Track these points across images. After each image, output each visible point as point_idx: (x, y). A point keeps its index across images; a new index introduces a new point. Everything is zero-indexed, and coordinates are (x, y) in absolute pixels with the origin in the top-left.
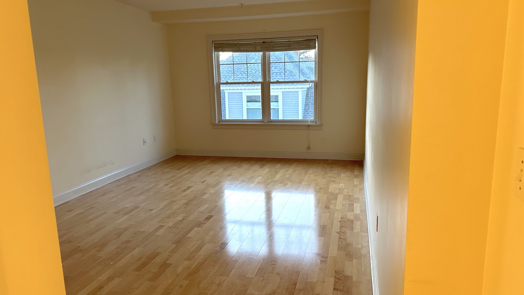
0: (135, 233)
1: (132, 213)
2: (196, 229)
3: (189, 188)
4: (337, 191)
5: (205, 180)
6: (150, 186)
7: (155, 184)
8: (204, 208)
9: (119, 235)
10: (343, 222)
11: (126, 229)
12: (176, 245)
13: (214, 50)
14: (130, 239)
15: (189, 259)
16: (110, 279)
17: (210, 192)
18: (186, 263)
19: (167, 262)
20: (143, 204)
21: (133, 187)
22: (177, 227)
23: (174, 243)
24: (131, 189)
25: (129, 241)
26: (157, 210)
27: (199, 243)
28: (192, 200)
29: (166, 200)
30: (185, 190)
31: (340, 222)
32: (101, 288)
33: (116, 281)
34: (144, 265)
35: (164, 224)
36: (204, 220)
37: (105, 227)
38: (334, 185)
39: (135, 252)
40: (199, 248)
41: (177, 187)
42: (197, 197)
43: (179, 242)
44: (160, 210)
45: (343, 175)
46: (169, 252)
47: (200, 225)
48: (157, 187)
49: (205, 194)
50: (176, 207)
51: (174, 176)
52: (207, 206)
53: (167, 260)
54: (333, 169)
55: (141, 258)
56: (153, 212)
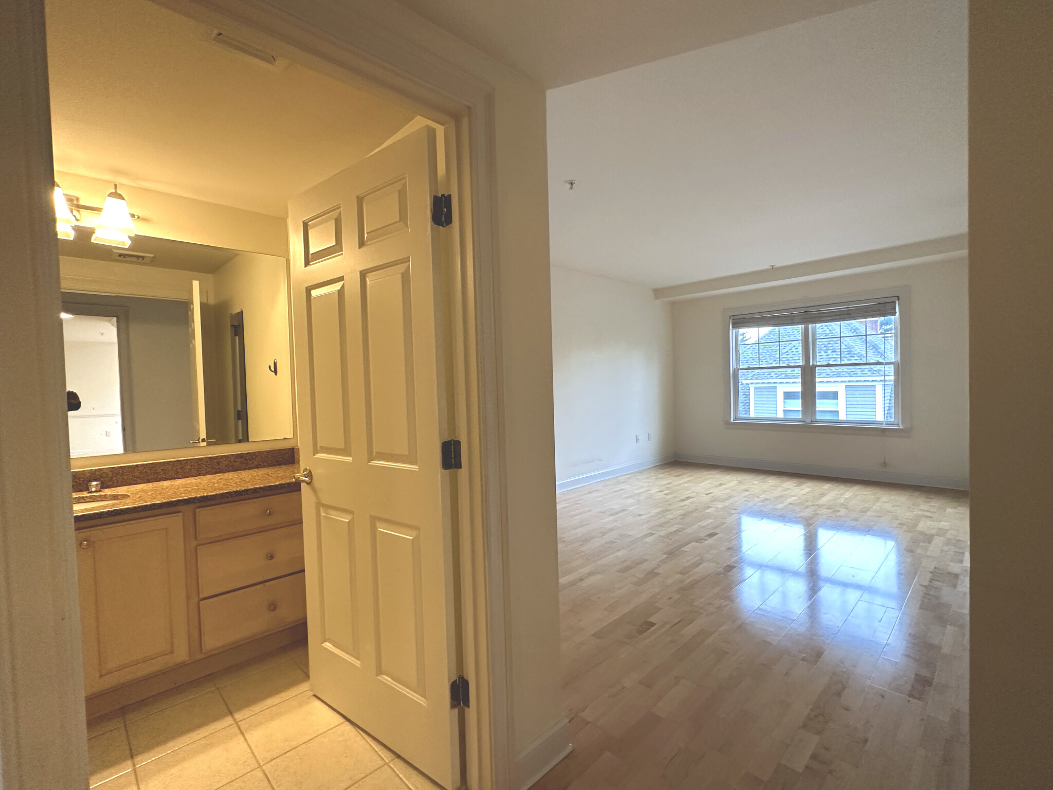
0: (621, 536)
1: (619, 515)
2: (693, 543)
3: (688, 498)
4: (933, 532)
5: (711, 491)
6: (641, 491)
7: (647, 489)
8: (706, 523)
9: (604, 534)
10: (936, 574)
11: (611, 530)
12: (666, 556)
13: (733, 327)
14: (616, 541)
15: (681, 573)
16: (591, 574)
17: (717, 506)
18: (679, 576)
19: (655, 571)
20: (631, 508)
21: (622, 489)
22: (670, 537)
23: (665, 554)
24: (619, 490)
25: (614, 542)
26: (648, 516)
27: (697, 558)
28: (692, 512)
29: (659, 507)
30: (683, 500)
31: (931, 572)
32: (581, 580)
33: (598, 577)
34: (628, 568)
35: (654, 532)
36: (705, 536)
37: (589, 524)
38: (928, 523)
39: (620, 554)
40: (697, 564)
41: (674, 495)
42: (697, 509)
43: (672, 554)
44: (651, 516)
45: (949, 510)
46: (658, 562)
47: (699, 540)
48: (650, 492)
49: (709, 507)
50: (671, 516)
51: (671, 483)
52: (710, 521)
53: (655, 568)
54: (931, 500)
55: (625, 561)
56: (643, 517)
